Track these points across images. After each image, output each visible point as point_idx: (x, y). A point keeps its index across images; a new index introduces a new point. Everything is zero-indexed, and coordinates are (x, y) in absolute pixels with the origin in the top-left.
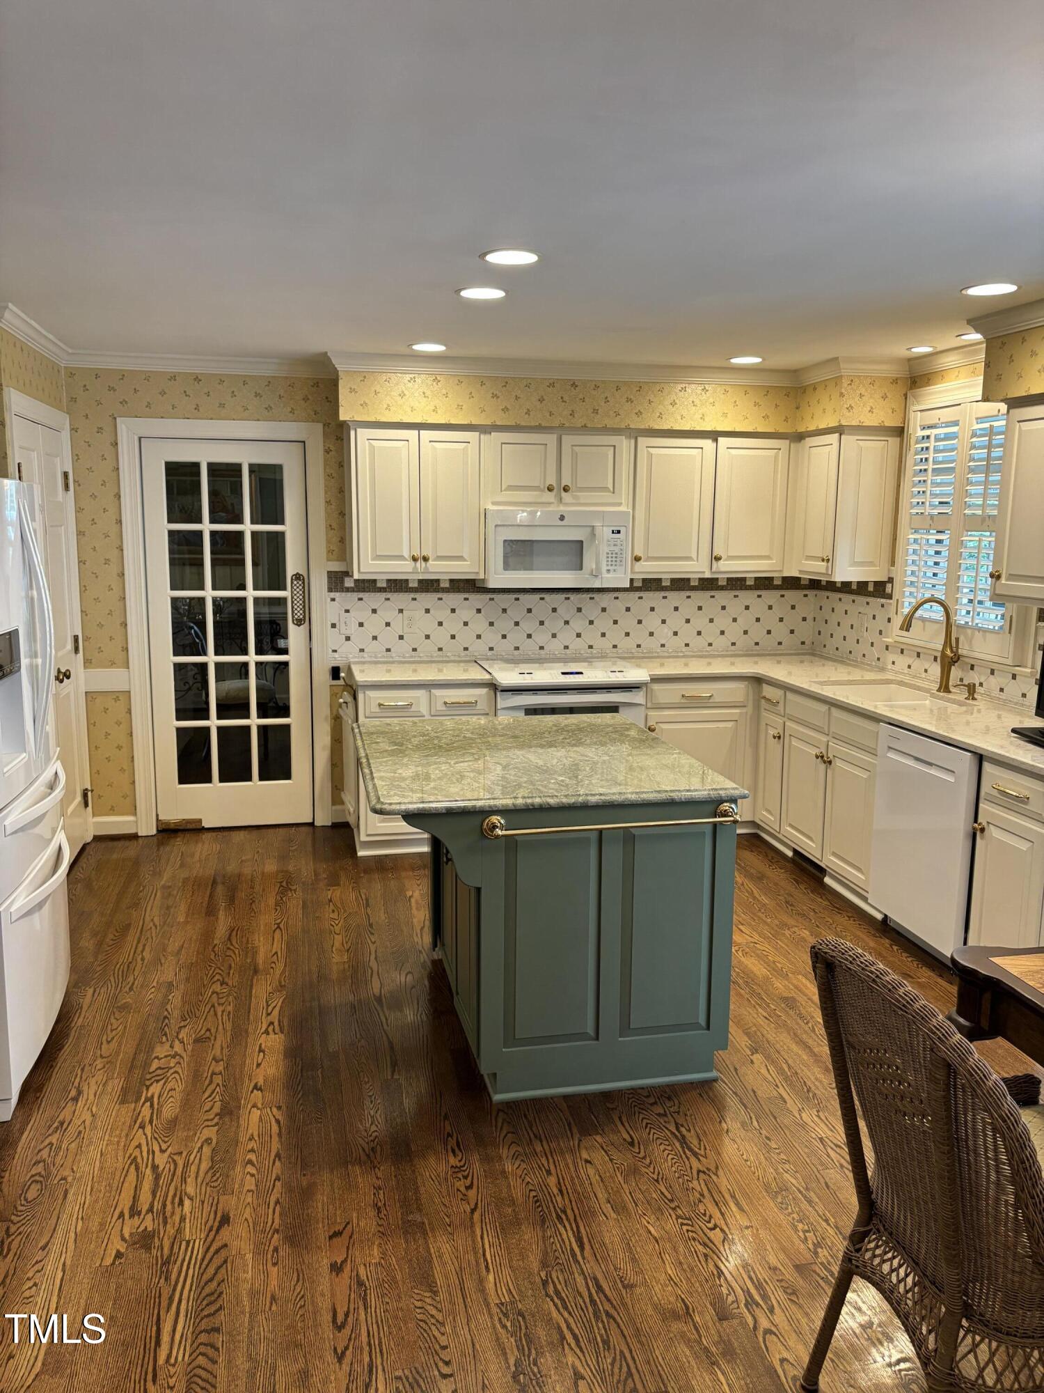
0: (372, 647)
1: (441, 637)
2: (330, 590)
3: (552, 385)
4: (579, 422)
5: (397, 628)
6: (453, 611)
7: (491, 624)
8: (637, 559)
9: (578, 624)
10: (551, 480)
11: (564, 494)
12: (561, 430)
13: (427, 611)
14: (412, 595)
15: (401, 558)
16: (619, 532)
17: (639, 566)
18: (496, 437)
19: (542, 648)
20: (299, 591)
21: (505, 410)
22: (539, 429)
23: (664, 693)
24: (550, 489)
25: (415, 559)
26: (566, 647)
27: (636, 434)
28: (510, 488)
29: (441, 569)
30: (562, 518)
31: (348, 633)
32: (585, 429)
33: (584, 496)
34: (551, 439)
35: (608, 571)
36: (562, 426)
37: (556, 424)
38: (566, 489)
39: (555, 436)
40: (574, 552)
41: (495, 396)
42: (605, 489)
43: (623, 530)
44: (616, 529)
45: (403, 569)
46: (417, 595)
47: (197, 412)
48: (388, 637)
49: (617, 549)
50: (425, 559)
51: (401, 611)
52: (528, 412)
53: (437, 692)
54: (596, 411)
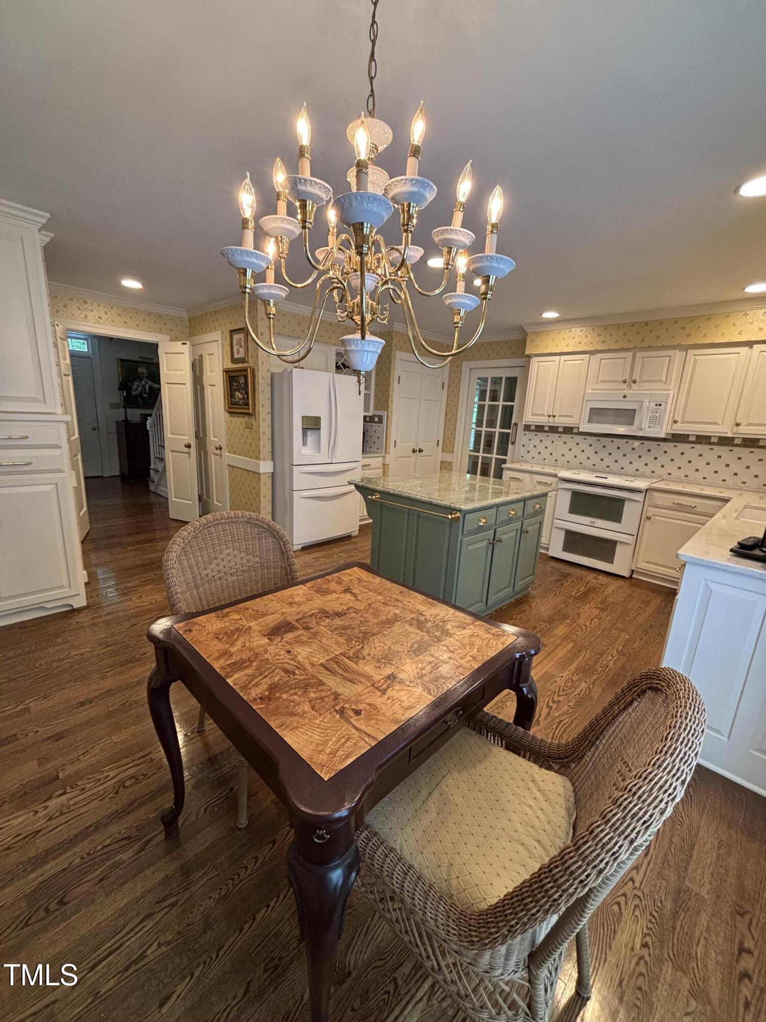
0: (537, 457)
1: (569, 456)
2: (524, 430)
3: (633, 326)
4: (645, 344)
5: (550, 450)
6: (578, 444)
7: (596, 453)
8: (675, 422)
9: (646, 458)
10: (627, 377)
11: (633, 384)
12: (635, 349)
13: (565, 443)
14: (559, 435)
15: (543, 415)
16: (660, 405)
17: (675, 426)
18: (599, 356)
19: (622, 468)
20: (514, 431)
21: (604, 342)
22: (622, 350)
23: (658, 498)
24: (625, 382)
25: (549, 416)
26: (637, 470)
27: (686, 348)
28: (602, 381)
29: (560, 421)
30: (625, 397)
31: (528, 449)
32: (650, 348)
33: (646, 386)
34: (629, 355)
35: (650, 427)
36: (635, 348)
37: (632, 346)
38: (635, 382)
39: (632, 353)
40: (628, 416)
41: (599, 335)
42: (661, 381)
43: (663, 404)
44: (658, 403)
45: (543, 420)
46: (561, 435)
47: (489, 357)
48: (545, 453)
49: (657, 415)
50: (554, 417)
51: (553, 442)
52: (616, 342)
53: (535, 476)
54: (658, 337)
